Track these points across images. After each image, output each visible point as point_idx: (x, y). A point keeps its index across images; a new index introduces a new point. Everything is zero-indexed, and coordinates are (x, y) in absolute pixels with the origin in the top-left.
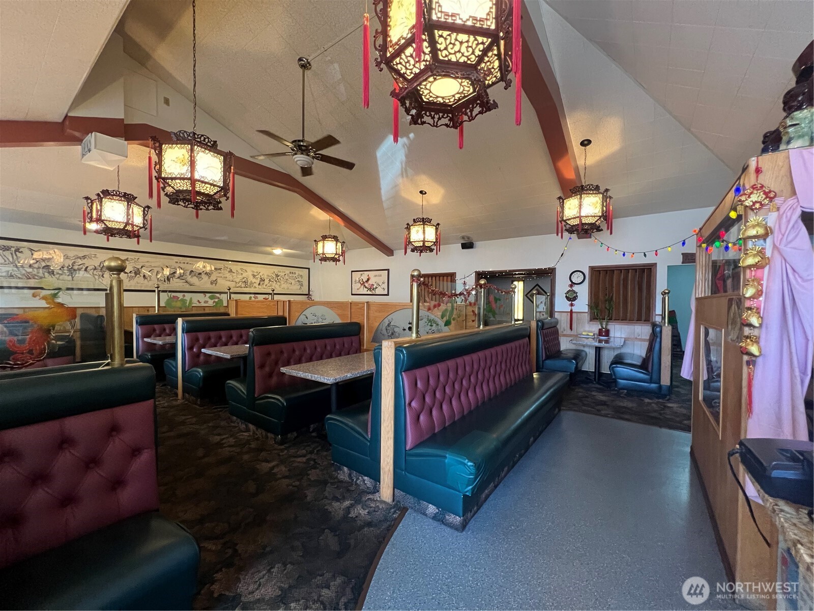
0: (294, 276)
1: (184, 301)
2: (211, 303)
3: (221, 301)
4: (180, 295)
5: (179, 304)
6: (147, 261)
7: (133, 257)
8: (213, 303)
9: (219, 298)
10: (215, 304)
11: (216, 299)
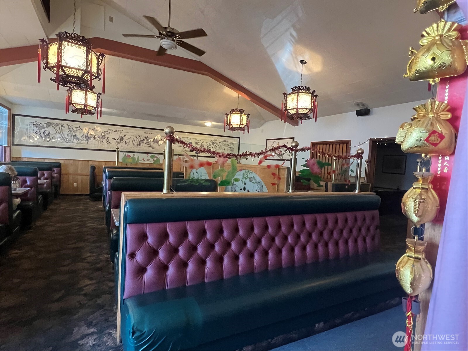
0: (227, 143)
1: (133, 158)
2: (151, 161)
3: (158, 160)
4: (131, 154)
5: (130, 160)
6: (127, 132)
7: (119, 130)
8: (153, 161)
9: (157, 158)
10: (154, 162)
11: (155, 158)
